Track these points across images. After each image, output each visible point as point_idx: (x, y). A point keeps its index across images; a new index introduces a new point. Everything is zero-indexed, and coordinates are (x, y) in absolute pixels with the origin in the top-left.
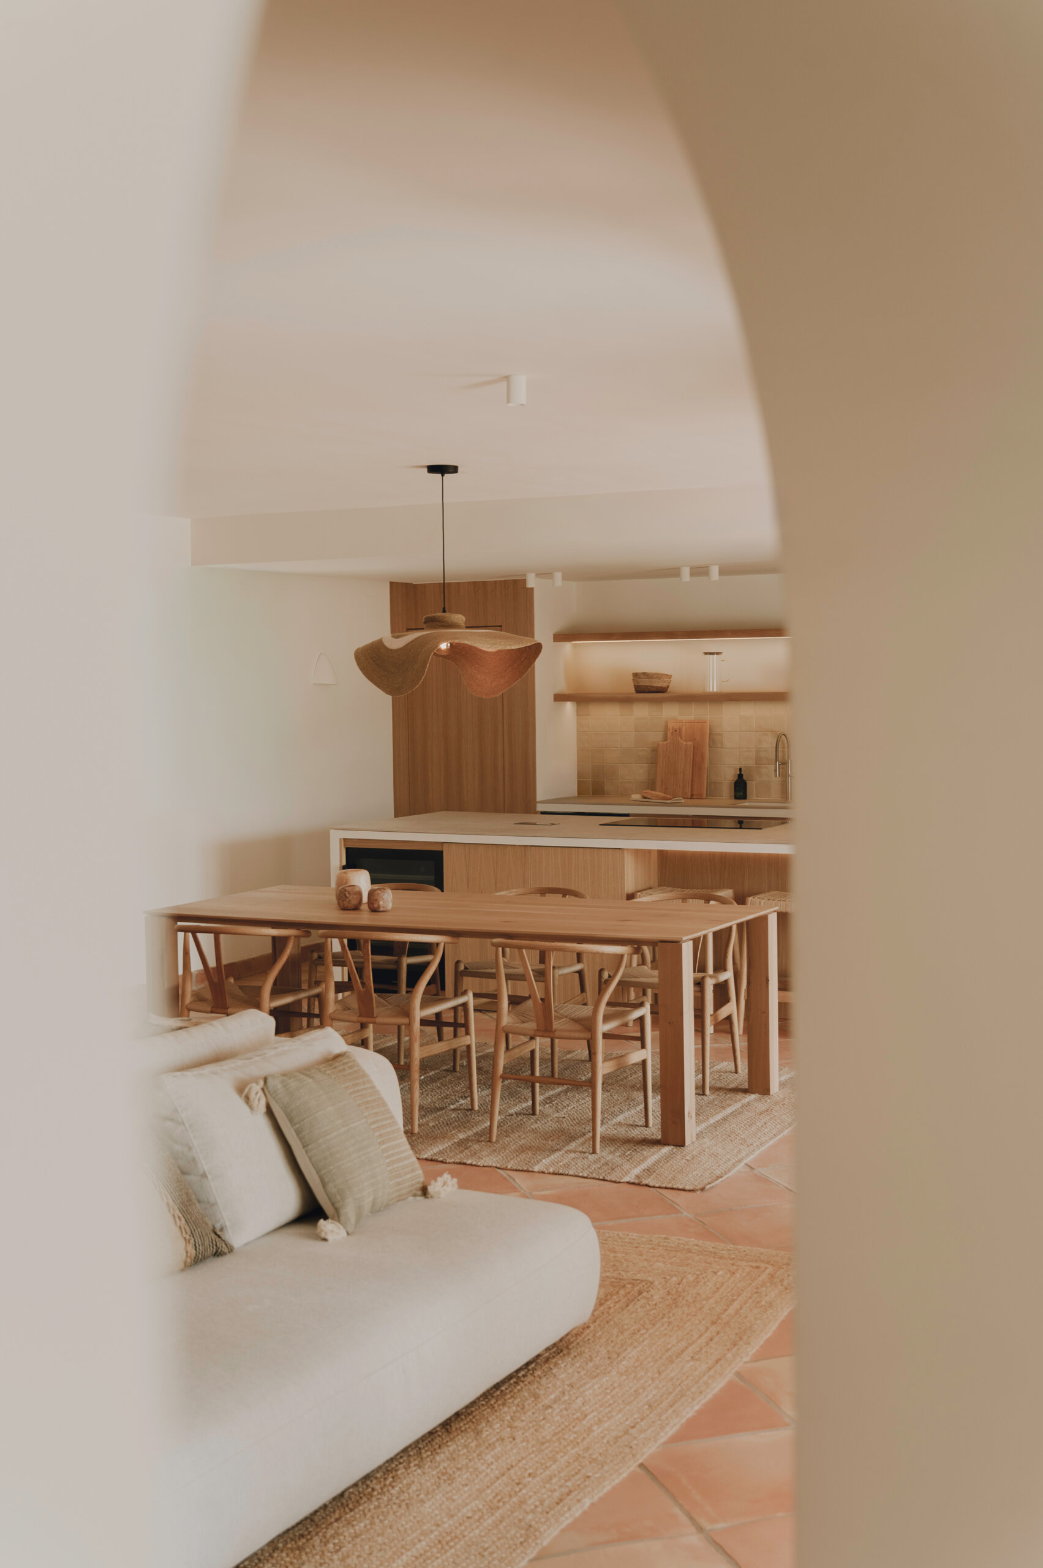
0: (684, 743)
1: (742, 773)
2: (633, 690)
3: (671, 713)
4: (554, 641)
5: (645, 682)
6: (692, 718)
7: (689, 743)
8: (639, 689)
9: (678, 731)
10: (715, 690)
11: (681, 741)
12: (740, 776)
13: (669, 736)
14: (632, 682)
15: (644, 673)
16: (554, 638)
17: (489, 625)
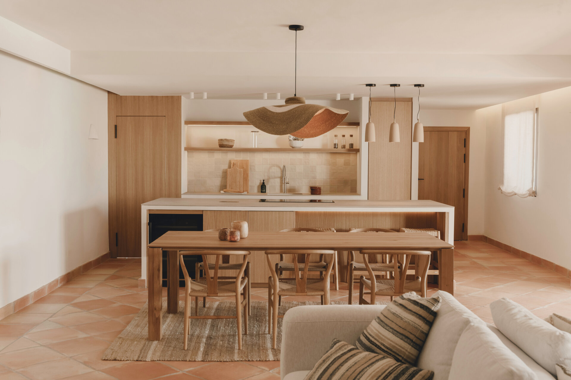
0: (239, 169)
1: (264, 182)
2: (218, 146)
3: (232, 157)
4: (185, 124)
5: (225, 143)
6: (241, 159)
7: (241, 169)
8: (221, 146)
9: (236, 164)
10: (256, 147)
11: (238, 169)
12: (263, 183)
13: (232, 166)
14: (218, 143)
15: (225, 139)
16: (185, 123)
17: (159, 115)
